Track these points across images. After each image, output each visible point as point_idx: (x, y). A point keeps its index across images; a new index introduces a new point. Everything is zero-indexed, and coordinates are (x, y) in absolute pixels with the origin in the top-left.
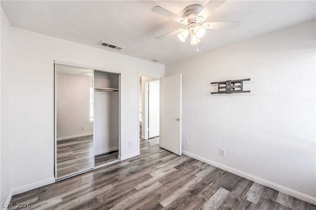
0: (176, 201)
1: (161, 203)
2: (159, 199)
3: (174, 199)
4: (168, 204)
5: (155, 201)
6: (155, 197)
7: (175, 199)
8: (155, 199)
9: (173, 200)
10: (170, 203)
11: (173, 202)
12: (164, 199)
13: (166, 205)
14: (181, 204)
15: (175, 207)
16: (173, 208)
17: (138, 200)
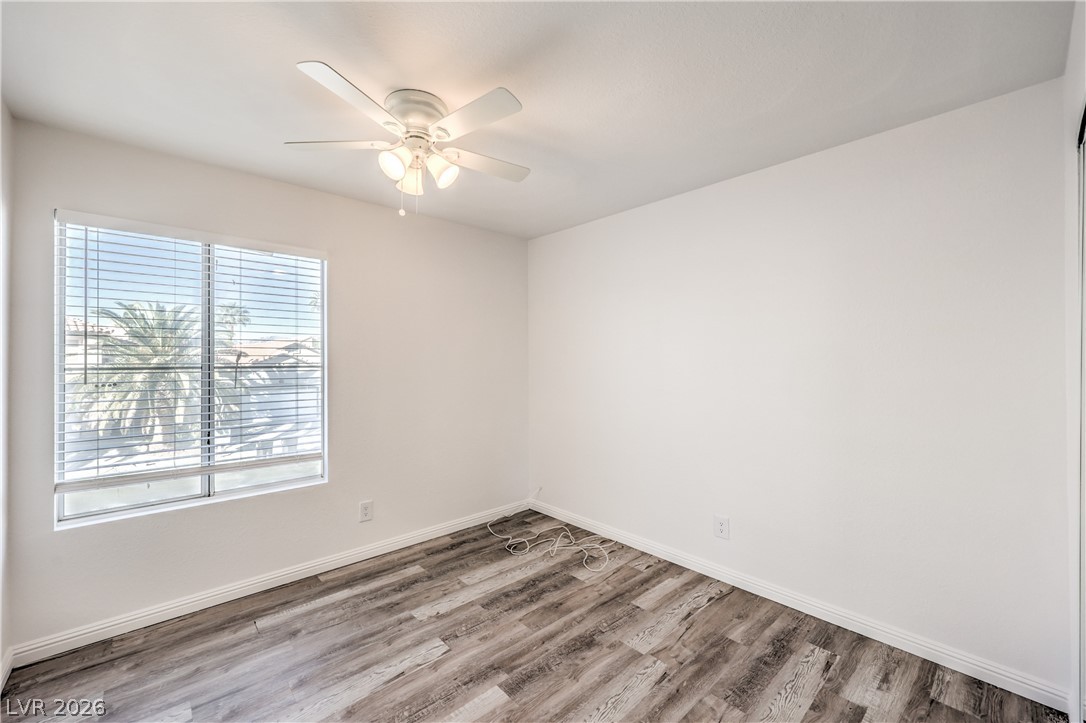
0: (452, 707)
1: (506, 697)
2: (512, 711)
3: (457, 715)
4: (483, 696)
5: (525, 704)
6: (525, 719)
7: (452, 715)
8: (524, 711)
9: (461, 709)
10: (476, 700)
11: (466, 700)
12: (493, 712)
13: (490, 692)
14: (437, 697)
15: (464, 687)
16: (470, 685)
17: (588, 706)
